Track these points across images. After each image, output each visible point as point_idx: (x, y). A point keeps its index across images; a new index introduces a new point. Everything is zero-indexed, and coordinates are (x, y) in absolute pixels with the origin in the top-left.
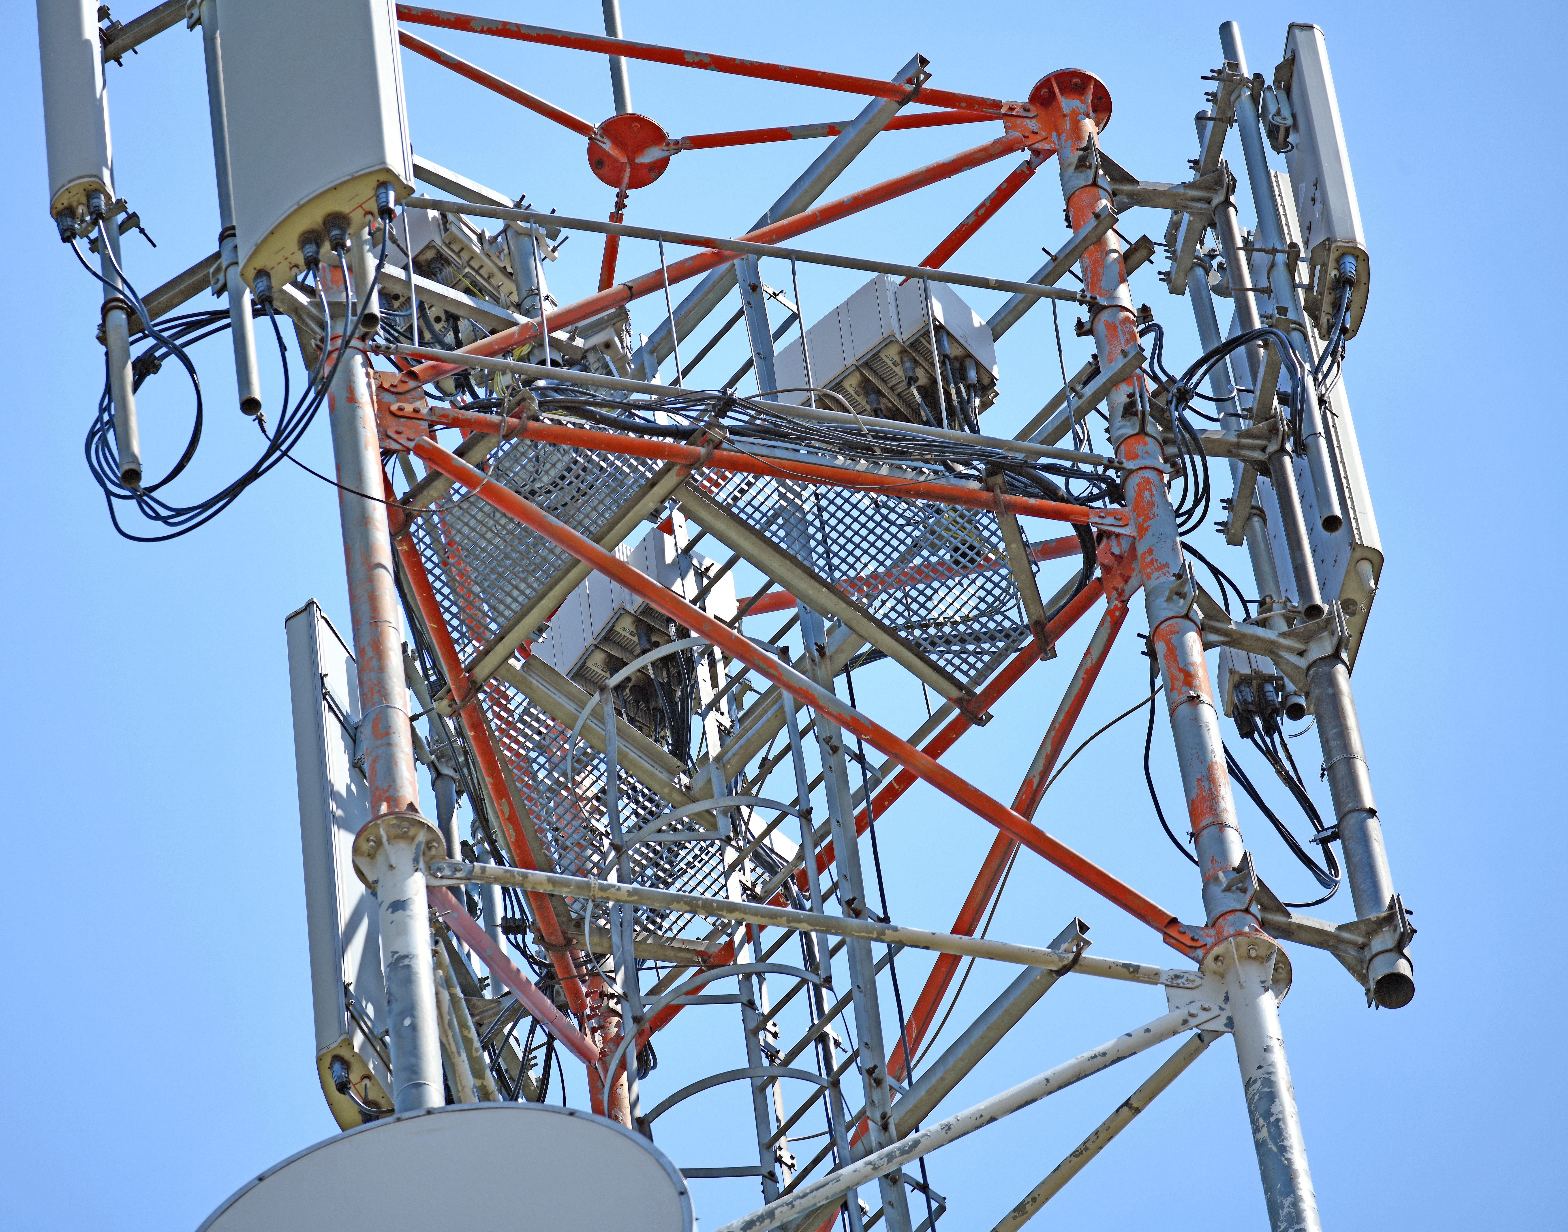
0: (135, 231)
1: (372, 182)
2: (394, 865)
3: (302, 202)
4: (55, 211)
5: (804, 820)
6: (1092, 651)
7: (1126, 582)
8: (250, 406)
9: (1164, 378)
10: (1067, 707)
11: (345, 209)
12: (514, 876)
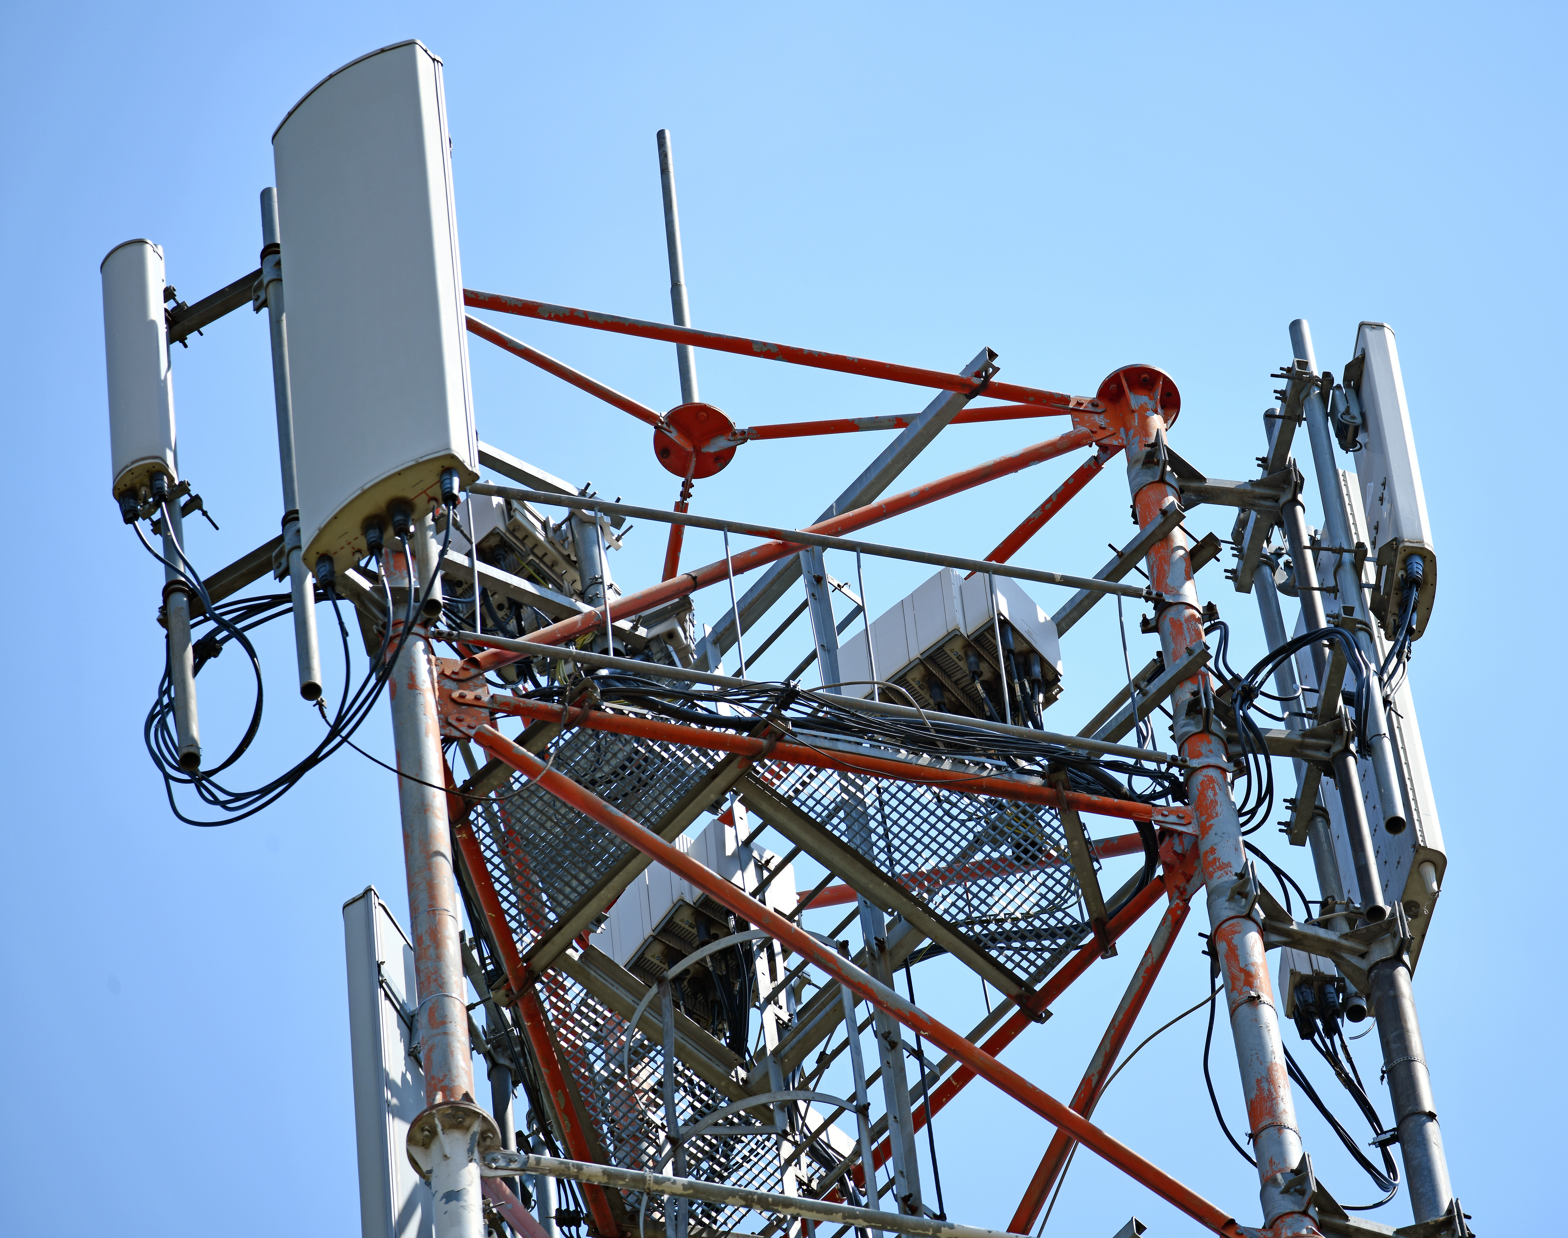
0: (197, 513)
1: (437, 468)
2: (449, 1155)
3: (366, 487)
4: (117, 492)
5: (861, 1116)
6: (1153, 950)
7: (1188, 881)
8: (311, 691)
9: (1229, 677)
10: (1126, 1006)
11: (410, 494)
12: (569, 1168)
